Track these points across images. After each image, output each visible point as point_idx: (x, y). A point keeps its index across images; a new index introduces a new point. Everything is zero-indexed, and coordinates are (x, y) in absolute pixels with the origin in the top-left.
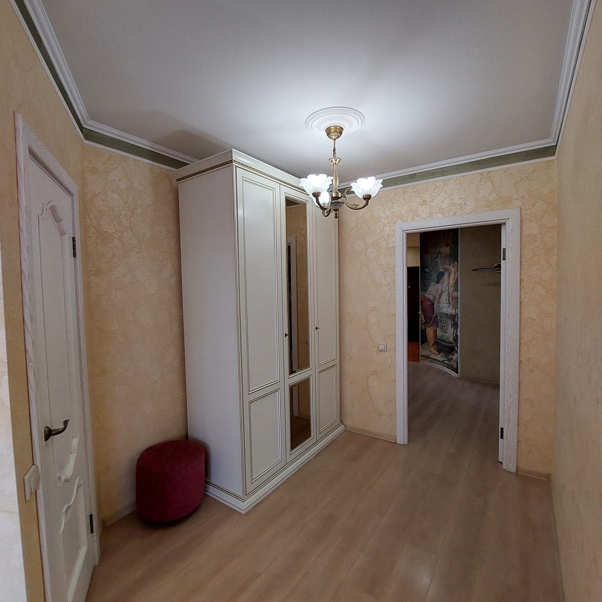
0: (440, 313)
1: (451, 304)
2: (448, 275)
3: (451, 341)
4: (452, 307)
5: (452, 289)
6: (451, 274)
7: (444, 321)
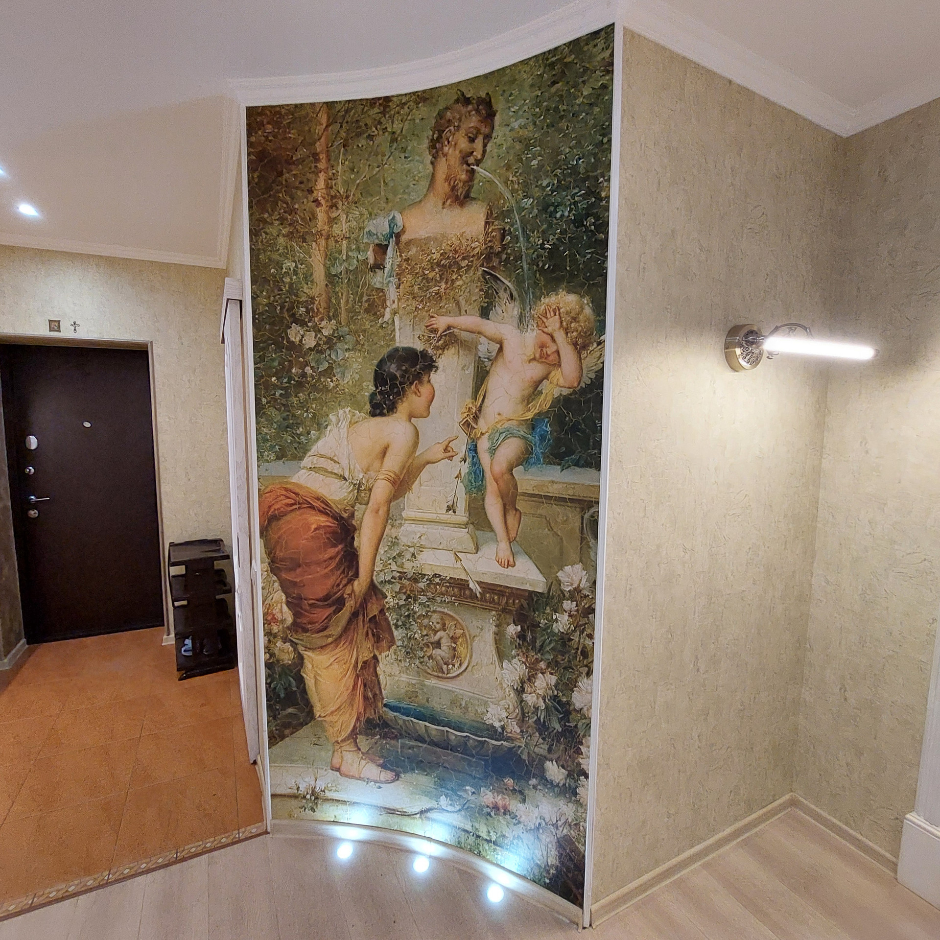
0: (402, 575)
1: (492, 530)
2: (470, 371)
3: (497, 725)
4: (504, 545)
5: (510, 449)
6: (493, 360)
7: (435, 617)
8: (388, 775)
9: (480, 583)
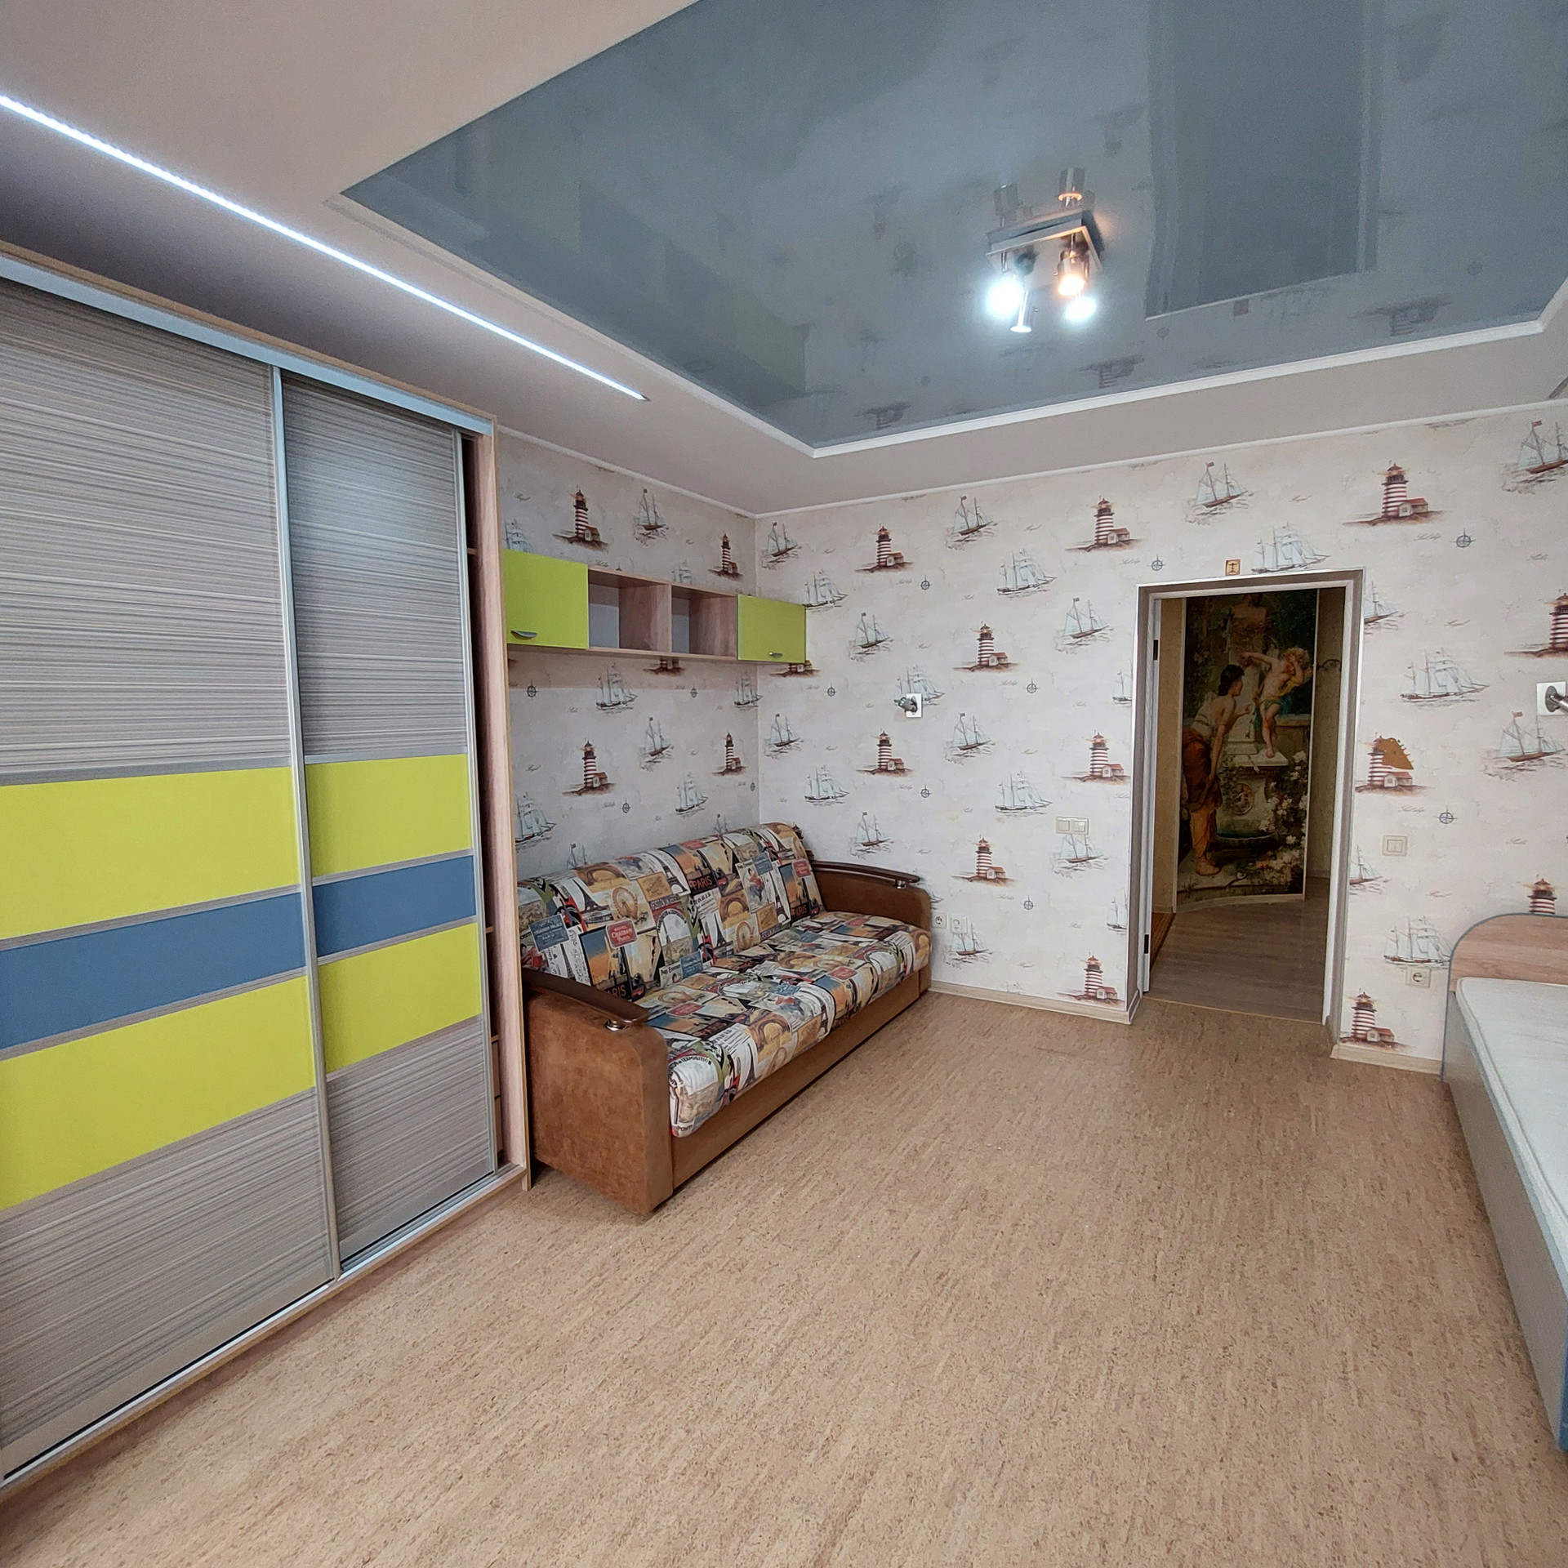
0: (1227, 769)
1: (1265, 743)
2: (1258, 676)
3: (1264, 829)
4: (1270, 749)
5: (1274, 708)
6: (1267, 672)
7: (1239, 787)
8: (1217, 870)
9: (1259, 767)
